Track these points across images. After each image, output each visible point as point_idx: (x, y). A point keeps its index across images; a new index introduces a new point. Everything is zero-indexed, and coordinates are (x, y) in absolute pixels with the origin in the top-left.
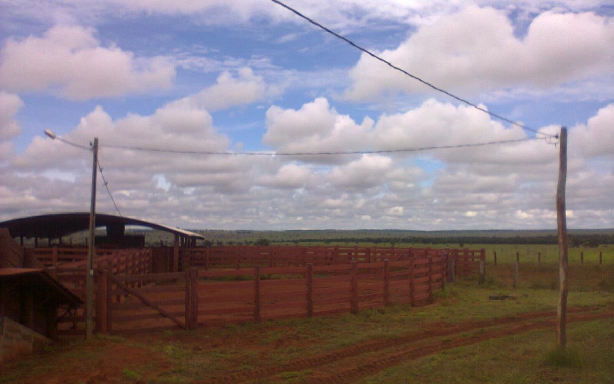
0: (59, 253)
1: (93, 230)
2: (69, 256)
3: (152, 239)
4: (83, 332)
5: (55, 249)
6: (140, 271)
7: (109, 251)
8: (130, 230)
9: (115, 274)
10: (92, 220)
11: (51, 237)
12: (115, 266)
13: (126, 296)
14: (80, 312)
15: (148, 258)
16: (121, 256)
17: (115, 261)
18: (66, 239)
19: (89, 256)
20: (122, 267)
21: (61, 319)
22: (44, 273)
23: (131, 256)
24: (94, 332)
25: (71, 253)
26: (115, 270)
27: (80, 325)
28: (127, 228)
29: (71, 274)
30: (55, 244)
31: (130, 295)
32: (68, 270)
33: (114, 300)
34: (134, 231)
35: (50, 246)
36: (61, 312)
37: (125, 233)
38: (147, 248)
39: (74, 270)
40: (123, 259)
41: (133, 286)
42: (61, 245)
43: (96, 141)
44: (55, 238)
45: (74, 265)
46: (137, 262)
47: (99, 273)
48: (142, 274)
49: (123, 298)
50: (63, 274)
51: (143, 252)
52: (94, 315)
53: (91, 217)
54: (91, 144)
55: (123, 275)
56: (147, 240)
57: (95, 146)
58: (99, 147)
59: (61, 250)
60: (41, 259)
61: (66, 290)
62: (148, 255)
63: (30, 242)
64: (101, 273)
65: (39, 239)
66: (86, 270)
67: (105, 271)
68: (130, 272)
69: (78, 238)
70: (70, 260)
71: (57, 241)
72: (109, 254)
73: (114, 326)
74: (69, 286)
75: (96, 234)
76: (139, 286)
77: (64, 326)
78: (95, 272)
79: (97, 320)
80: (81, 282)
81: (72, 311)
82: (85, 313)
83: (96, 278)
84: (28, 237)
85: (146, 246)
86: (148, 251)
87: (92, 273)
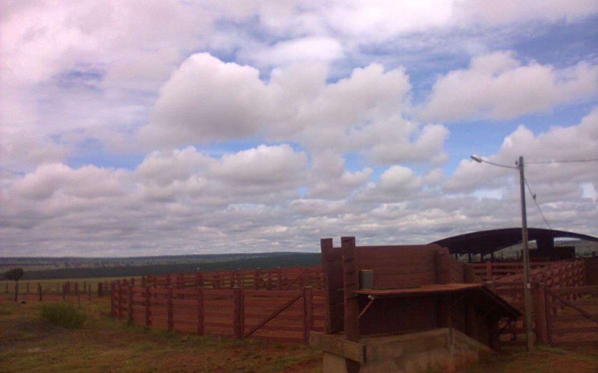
0: (493, 267)
1: (526, 243)
2: (504, 271)
3: (582, 249)
4: (525, 343)
5: (489, 264)
6: (574, 283)
7: (541, 263)
8: (558, 242)
9: (550, 286)
10: (525, 234)
11: (483, 253)
12: (549, 279)
13: (562, 308)
14: (519, 324)
15: (581, 269)
16: (555, 268)
17: (549, 273)
18: (497, 254)
19: (525, 269)
20: (556, 280)
21: (503, 331)
22: (484, 287)
23: (564, 268)
24: (535, 343)
25: (504, 267)
26: (549, 282)
27: (522, 336)
28: (556, 239)
29: (508, 287)
30: (487, 259)
31: (566, 307)
32: (505, 284)
33: (552, 312)
34: (562, 242)
35: (483, 261)
36: (502, 325)
37: (555, 245)
38: (579, 259)
39: (510, 284)
40: (556, 271)
41: (568, 298)
42: (493, 259)
43: (521, 159)
44: (487, 253)
45: (510, 279)
46: (570, 274)
47: (536, 286)
48: (576, 286)
49: (559, 311)
50: (501, 288)
51: (575, 263)
52: (534, 327)
53: (523, 232)
54: (516, 163)
55: (557, 287)
56: (576, 251)
57: (521, 164)
58: (524, 165)
59: (495, 264)
60: (478, 274)
61: (505, 303)
62: (581, 266)
63: (463, 258)
64: (537, 286)
65: (472, 255)
66: (522, 284)
67: (541, 283)
68: (565, 283)
69: (508, 252)
70: (504, 274)
71: (489, 256)
72: (542, 266)
73: (555, 338)
74: (508, 299)
75: (530, 247)
76: (575, 298)
77: (505, 337)
78: (532, 285)
79: (537, 331)
80: (518, 295)
81: (512, 323)
82: (524, 326)
83: (532, 291)
84: (462, 254)
85: (577, 257)
86: (580, 263)
87: (529, 286)
